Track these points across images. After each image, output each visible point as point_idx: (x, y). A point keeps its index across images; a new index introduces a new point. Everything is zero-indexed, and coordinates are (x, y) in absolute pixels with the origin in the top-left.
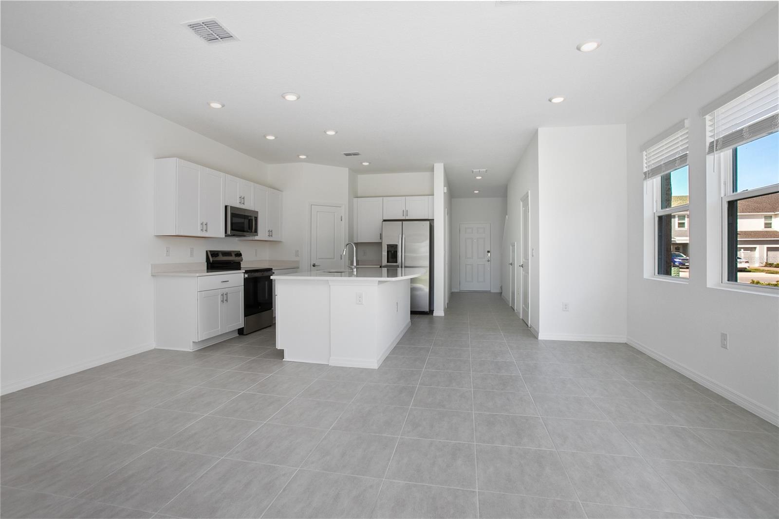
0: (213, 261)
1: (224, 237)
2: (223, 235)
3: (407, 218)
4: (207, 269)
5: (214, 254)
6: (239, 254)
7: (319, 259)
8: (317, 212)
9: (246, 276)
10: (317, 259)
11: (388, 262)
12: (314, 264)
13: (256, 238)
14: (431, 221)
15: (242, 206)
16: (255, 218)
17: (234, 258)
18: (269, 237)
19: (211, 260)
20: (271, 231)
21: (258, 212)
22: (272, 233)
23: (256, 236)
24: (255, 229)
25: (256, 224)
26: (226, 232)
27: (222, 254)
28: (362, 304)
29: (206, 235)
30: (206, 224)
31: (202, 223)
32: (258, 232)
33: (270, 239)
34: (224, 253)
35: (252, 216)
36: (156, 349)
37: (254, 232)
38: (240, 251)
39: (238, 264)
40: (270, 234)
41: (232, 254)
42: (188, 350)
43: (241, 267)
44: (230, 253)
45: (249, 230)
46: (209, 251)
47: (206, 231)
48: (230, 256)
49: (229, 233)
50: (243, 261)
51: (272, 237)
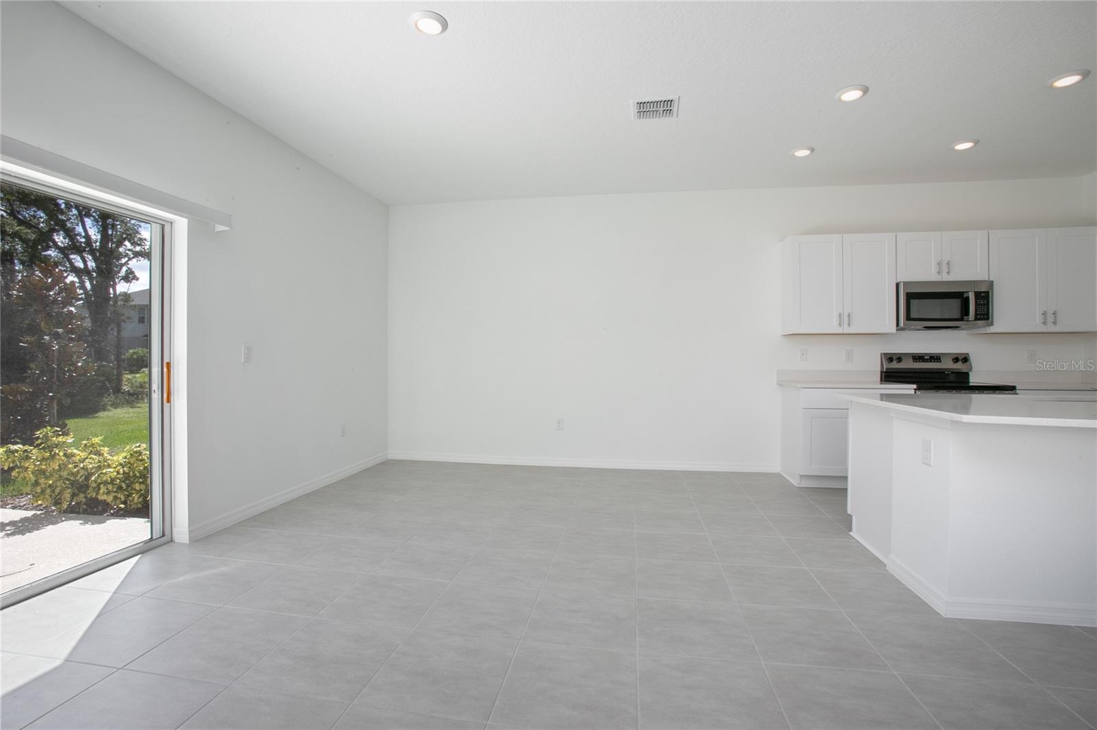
0: (887, 369)
1: (895, 331)
2: (893, 329)
4: (881, 380)
5: (890, 358)
6: (965, 359)
13: (992, 329)
15: (945, 278)
16: (978, 295)
17: (947, 365)
18: (1045, 325)
19: (885, 367)
20: (1054, 314)
21: (992, 282)
22: (1055, 318)
23: (991, 327)
24: (976, 315)
25: (984, 305)
26: (898, 325)
27: (913, 359)
28: (930, 465)
29: (847, 330)
30: (849, 316)
31: (840, 314)
32: (992, 318)
33: (1051, 328)
34: (919, 358)
35: (968, 292)
36: (779, 474)
37: (976, 319)
38: (968, 354)
39: (965, 376)
40: (1050, 319)
41: (940, 359)
42: (795, 482)
43: (971, 381)
44: (935, 358)
45: (965, 317)
46: (884, 354)
47: (849, 325)
48: (935, 362)
49: (902, 324)
50: (973, 369)
51: (1056, 324)
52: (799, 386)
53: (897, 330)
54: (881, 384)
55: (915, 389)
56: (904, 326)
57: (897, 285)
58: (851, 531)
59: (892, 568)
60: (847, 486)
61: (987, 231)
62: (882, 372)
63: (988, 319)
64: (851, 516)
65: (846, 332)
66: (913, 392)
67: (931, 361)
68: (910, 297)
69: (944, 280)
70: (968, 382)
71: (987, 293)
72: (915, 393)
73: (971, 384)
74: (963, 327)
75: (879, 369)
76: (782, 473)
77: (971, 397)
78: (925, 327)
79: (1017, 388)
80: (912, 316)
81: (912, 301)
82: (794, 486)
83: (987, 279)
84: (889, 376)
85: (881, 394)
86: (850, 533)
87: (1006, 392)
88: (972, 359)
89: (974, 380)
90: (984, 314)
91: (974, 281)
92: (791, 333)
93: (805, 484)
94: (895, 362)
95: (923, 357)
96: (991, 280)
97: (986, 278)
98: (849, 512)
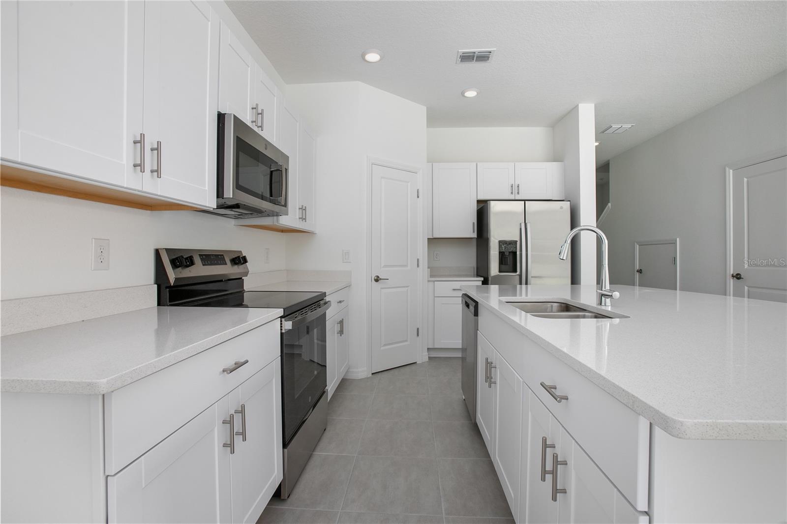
0: (177, 279)
1: (214, 207)
3: (517, 198)
6: (244, 258)
7: (385, 266)
9: (288, 325)
11: (502, 270)
12: (378, 276)
15: (261, 133)
20: (304, 210)
22: (305, 214)
23: (282, 217)
26: (219, 194)
27: (202, 260)
32: (288, 205)
34: (206, 257)
39: (239, 280)
43: (245, 287)
44: (220, 257)
48: (221, 264)
49: (230, 194)
51: (305, 221)
54: (158, 307)
56: (233, 197)
57: (221, 117)
67: (218, 264)
69: (262, 136)
89: (248, 287)
94: (184, 267)
95: (209, 256)
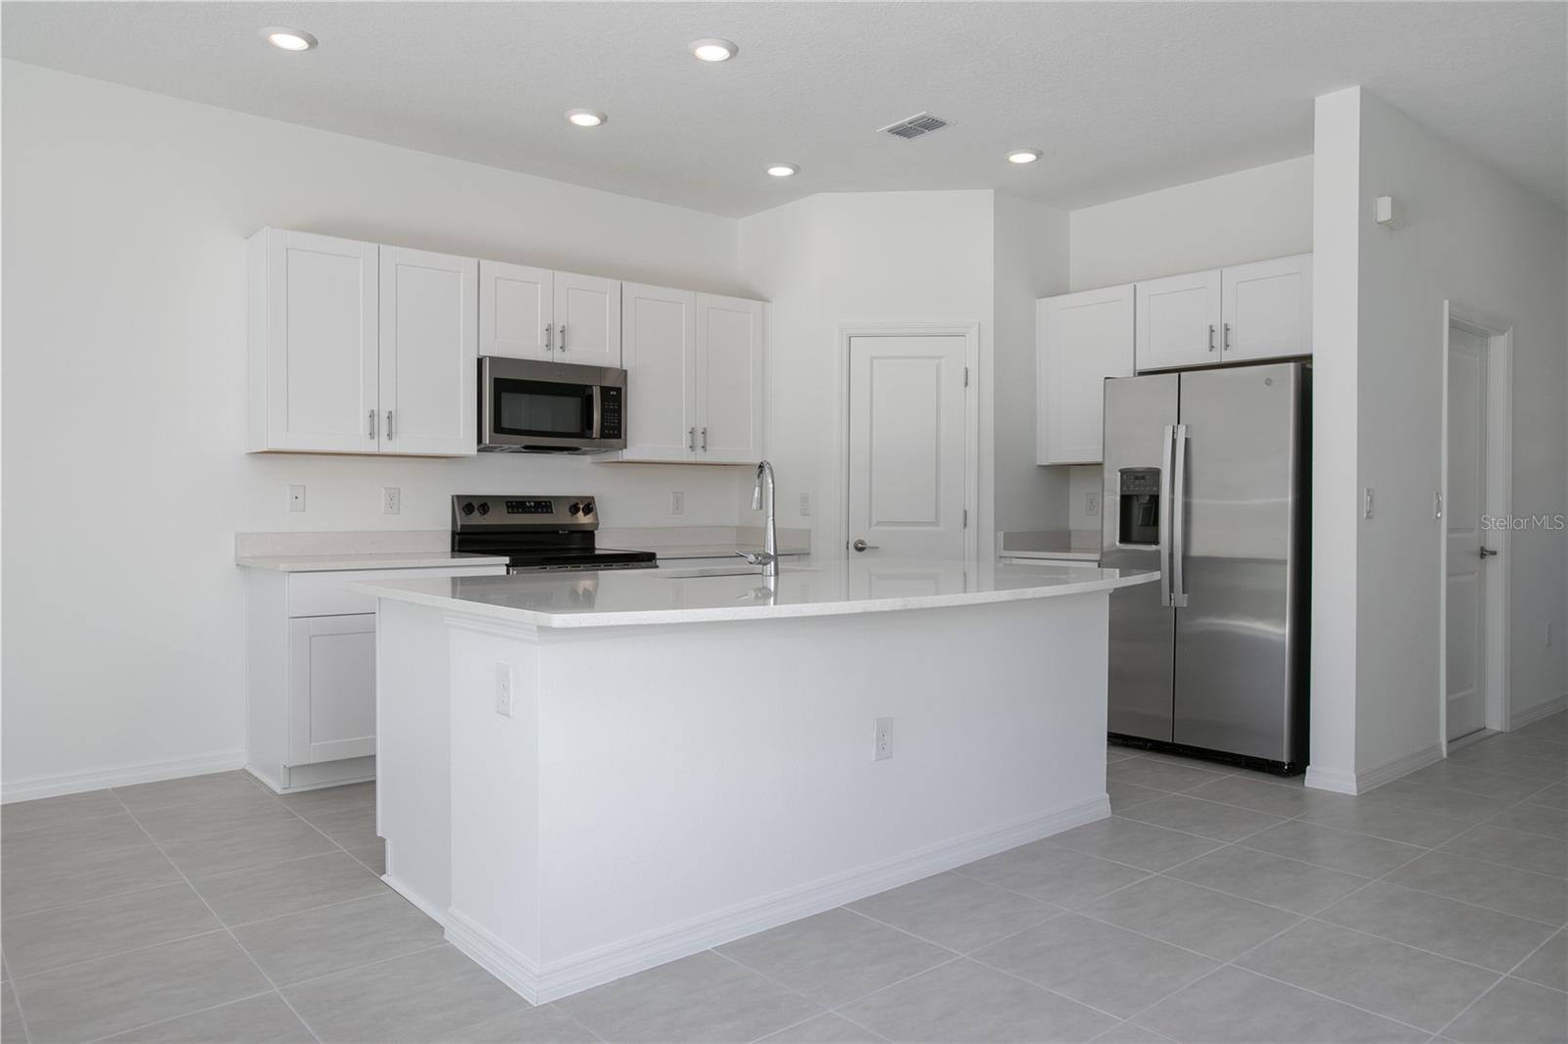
0: (462, 526)
1: (476, 453)
3: (1228, 357)
4: (453, 550)
5: (467, 505)
6: (589, 506)
7: (879, 523)
8: (873, 358)
10: (870, 525)
11: (1125, 537)
12: (862, 542)
13: (627, 455)
14: (1304, 366)
15: (559, 357)
16: (605, 390)
17: (560, 517)
18: (693, 450)
19: (459, 523)
20: (703, 433)
21: (626, 371)
22: (705, 439)
23: (624, 450)
24: (603, 428)
25: (613, 411)
26: (480, 440)
27: (508, 507)
28: (508, 716)
29: (387, 447)
30: (389, 417)
31: (373, 411)
32: (626, 435)
33: (701, 457)
34: (516, 504)
35: (591, 386)
36: (244, 771)
37: (603, 436)
38: (593, 498)
39: (588, 535)
40: (700, 442)
41: (550, 506)
42: (277, 786)
43: (597, 546)
44: (542, 505)
45: (587, 432)
46: (458, 497)
47: (390, 436)
48: (543, 512)
49: (486, 440)
50: (600, 527)
51: (705, 450)
52: (282, 566)
53: (479, 451)
54: (453, 557)
55: (507, 565)
56: (490, 443)
57: (480, 361)
58: (384, 873)
59: (454, 935)
60: (375, 775)
61: (619, 282)
62: (454, 533)
63: (619, 436)
64: (383, 840)
65: (384, 450)
66: (503, 571)
67: (536, 512)
68: (502, 386)
69: (555, 361)
70: (594, 549)
71: (619, 390)
72: (508, 573)
73: (597, 552)
74: (584, 449)
75: (449, 527)
76: (248, 768)
77: (597, 575)
78: (526, 447)
79: (658, 557)
80: (505, 424)
81: (504, 395)
82: (274, 793)
83: (619, 367)
84: (467, 541)
85: (454, 580)
86: (383, 878)
87: (643, 564)
88: (599, 506)
89: (604, 544)
90: (614, 430)
91: (601, 368)
92: (266, 450)
93: (300, 785)
94: (476, 513)
95: (523, 503)
96: (624, 368)
97: (616, 364)
98: (379, 834)
